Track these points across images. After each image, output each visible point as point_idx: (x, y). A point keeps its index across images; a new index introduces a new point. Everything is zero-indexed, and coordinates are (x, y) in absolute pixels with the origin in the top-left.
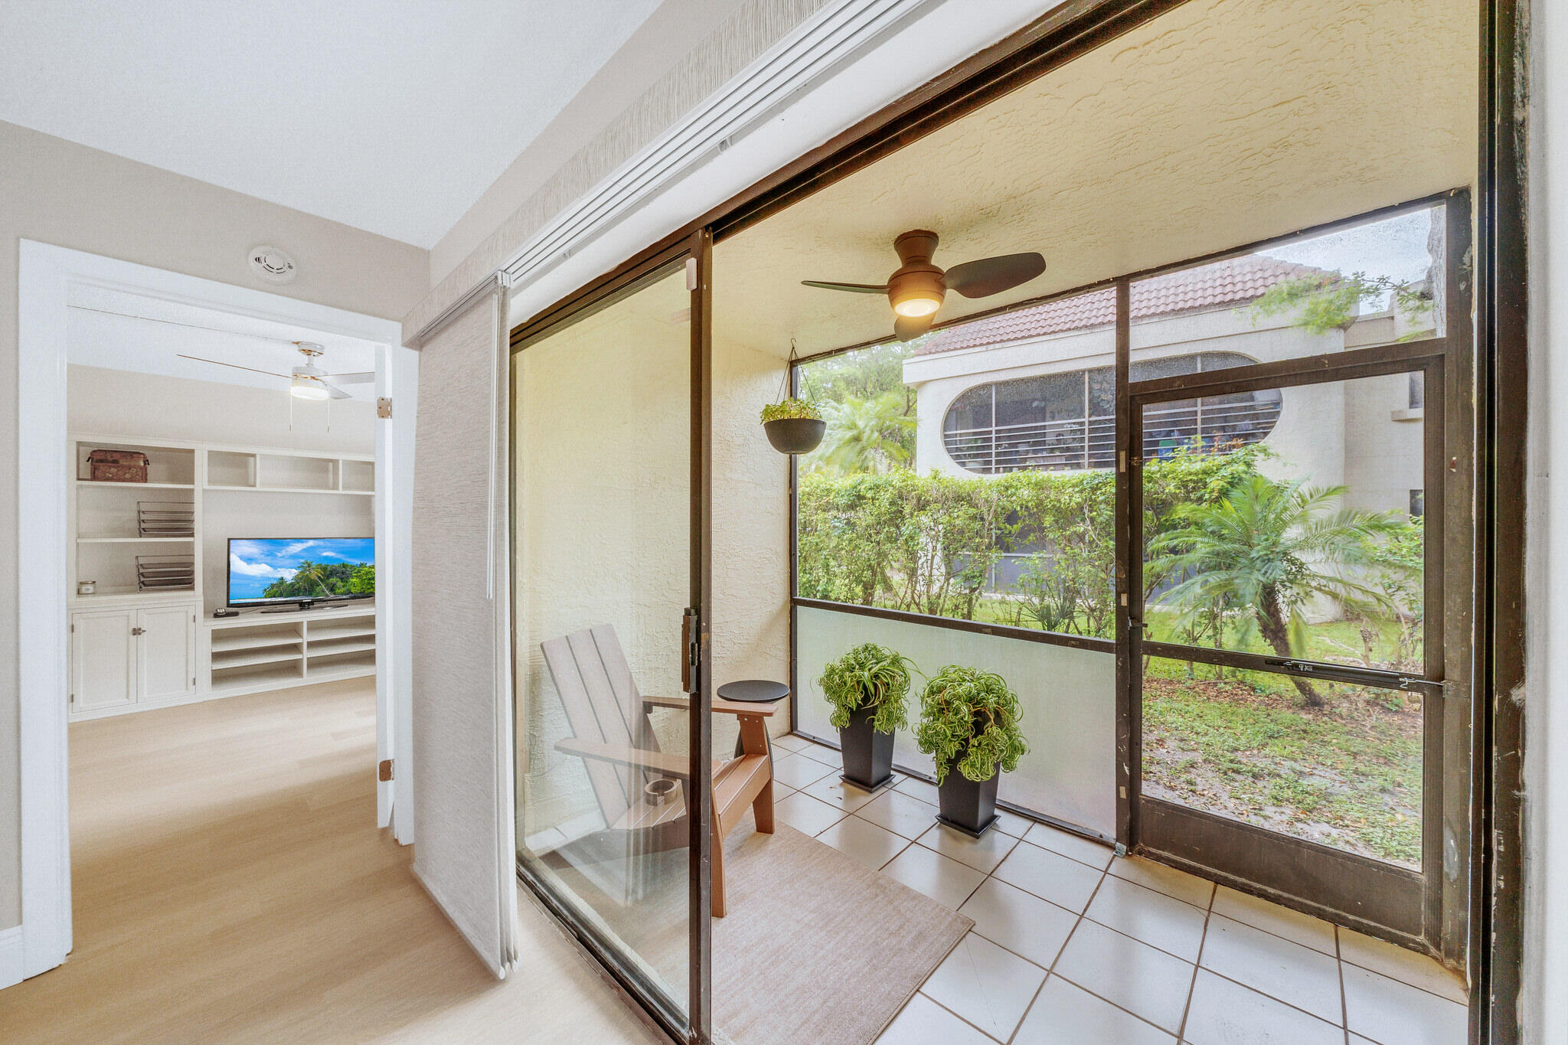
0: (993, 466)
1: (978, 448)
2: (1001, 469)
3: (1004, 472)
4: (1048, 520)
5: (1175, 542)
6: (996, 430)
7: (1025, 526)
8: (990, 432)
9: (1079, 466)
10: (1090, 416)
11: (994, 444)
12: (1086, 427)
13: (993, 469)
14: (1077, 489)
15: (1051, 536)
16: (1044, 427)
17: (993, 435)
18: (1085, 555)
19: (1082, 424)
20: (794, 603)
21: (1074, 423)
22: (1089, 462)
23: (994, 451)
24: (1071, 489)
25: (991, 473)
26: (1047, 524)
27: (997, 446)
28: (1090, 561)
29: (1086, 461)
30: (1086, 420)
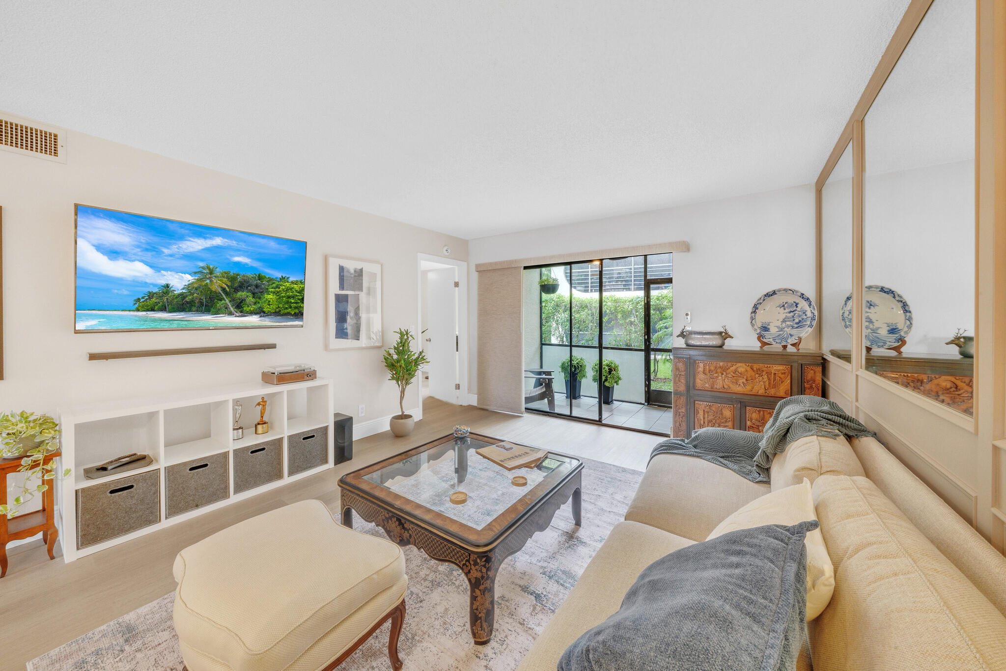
0: (590, 289)
1: (582, 279)
2: (593, 290)
3: (595, 292)
4: (619, 316)
5: (665, 324)
6: (591, 271)
7: (609, 319)
8: (588, 272)
9: (629, 289)
10: (634, 265)
11: (590, 277)
12: (633, 271)
13: (590, 290)
14: (631, 303)
15: (621, 322)
16: (613, 270)
17: (590, 273)
18: (634, 330)
19: (631, 269)
20: (542, 344)
21: (627, 268)
22: (634, 288)
23: (590, 281)
24: (628, 303)
25: (588, 292)
26: (619, 317)
27: (591, 279)
28: (636, 332)
29: (632, 287)
30: (632, 267)
